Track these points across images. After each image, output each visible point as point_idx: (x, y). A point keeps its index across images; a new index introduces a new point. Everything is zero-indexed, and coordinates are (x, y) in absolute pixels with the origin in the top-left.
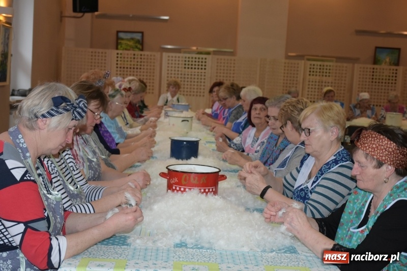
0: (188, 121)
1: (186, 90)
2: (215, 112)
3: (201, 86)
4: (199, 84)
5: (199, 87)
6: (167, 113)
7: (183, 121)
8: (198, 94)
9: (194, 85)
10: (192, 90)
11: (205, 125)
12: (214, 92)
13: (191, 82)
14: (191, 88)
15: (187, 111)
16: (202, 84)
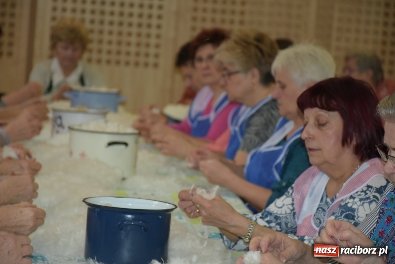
0: (126, 144)
1: (105, 47)
2: (201, 118)
3: (149, 36)
4: (144, 30)
5: (144, 40)
6: (60, 118)
7: (111, 144)
8: (142, 59)
9: (130, 34)
10: (124, 48)
11: (173, 155)
12: (201, 60)
13: (121, 24)
14: (119, 43)
15: (115, 110)
16: (154, 31)
